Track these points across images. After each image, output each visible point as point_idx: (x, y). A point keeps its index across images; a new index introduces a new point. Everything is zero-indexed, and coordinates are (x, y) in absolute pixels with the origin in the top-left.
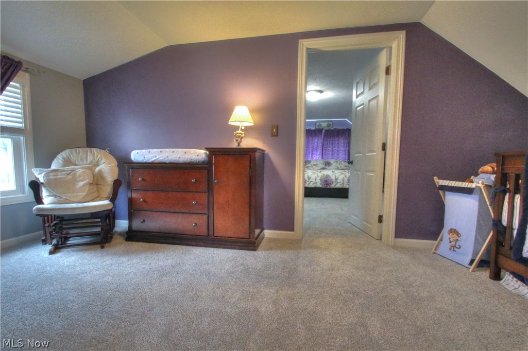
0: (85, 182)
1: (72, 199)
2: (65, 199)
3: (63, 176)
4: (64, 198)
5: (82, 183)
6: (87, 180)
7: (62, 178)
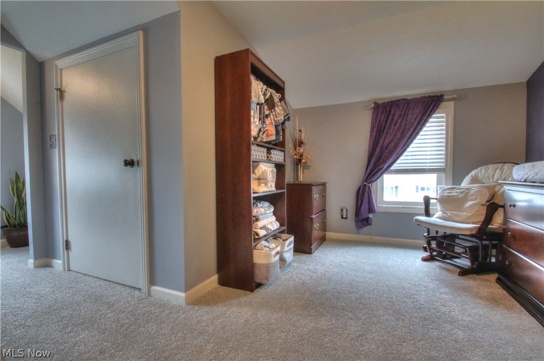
0: (475, 202)
1: (456, 218)
2: (449, 216)
3: (457, 194)
4: (449, 214)
5: (470, 203)
6: (478, 200)
7: (454, 196)
